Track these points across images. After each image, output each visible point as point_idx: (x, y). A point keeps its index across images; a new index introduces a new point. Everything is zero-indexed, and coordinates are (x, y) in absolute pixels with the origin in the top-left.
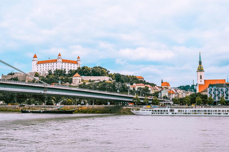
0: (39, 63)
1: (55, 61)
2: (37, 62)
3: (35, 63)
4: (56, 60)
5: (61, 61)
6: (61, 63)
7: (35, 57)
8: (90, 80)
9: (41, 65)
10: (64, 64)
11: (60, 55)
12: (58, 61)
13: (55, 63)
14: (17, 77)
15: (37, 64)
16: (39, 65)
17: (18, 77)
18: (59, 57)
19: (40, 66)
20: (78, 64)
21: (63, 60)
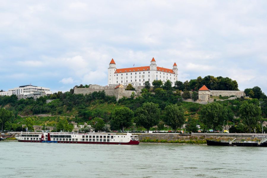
0: (118, 71)
1: (147, 69)
2: (115, 70)
3: (113, 71)
4: (149, 67)
5: (156, 69)
6: (156, 72)
7: (113, 62)
8: (220, 96)
9: (123, 74)
10: (159, 72)
11: (153, 60)
12: (151, 69)
13: (146, 72)
14: (103, 91)
15: (115, 73)
16: (120, 74)
17: (105, 91)
18: (153, 63)
19: (122, 76)
20: (174, 73)
21: (158, 68)
